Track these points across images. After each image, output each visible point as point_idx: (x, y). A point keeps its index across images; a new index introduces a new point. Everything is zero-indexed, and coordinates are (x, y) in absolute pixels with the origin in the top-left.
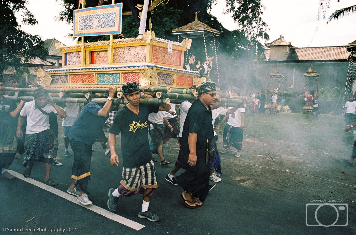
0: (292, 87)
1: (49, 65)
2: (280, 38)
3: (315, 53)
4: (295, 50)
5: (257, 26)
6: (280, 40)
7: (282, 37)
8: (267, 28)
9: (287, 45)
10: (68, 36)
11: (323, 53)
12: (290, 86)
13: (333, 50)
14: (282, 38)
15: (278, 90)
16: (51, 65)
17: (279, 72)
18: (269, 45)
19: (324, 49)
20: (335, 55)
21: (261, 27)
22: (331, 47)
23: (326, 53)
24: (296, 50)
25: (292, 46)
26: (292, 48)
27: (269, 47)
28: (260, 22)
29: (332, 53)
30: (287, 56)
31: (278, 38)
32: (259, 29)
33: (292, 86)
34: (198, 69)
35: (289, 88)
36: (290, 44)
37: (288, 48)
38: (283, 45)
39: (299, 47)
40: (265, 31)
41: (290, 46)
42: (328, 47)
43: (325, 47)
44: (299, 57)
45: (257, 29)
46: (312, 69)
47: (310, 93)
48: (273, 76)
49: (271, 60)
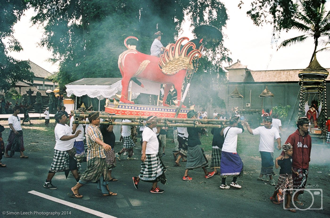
0: (249, 106)
1: (27, 86)
2: (237, 63)
3: (268, 76)
4: (250, 73)
5: (219, 52)
6: (237, 64)
7: (239, 61)
8: (229, 53)
9: (244, 69)
10: (48, 60)
11: (275, 75)
12: (248, 105)
13: (283, 73)
14: (239, 63)
15: (238, 109)
16: (29, 86)
17: (238, 93)
18: (228, 68)
19: (275, 72)
20: (284, 77)
21: (223, 52)
22: (281, 70)
23: (277, 75)
24: (252, 73)
25: (248, 69)
26: (248, 71)
27: (228, 70)
28: (222, 48)
29: (282, 75)
30: (244, 78)
31: (236, 62)
32: (222, 54)
33: (249, 104)
34: (172, 93)
35: (247, 106)
36: (246, 67)
37: (244, 72)
38: (240, 69)
39: (254, 70)
40: (227, 55)
41: (246, 69)
42: (279, 70)
43: (277, 70)
44: (254, 79)
45: (220, 54)
46: (267, 90)
47: (266, 111)
48: (233, 96)
49: (230, 82)
